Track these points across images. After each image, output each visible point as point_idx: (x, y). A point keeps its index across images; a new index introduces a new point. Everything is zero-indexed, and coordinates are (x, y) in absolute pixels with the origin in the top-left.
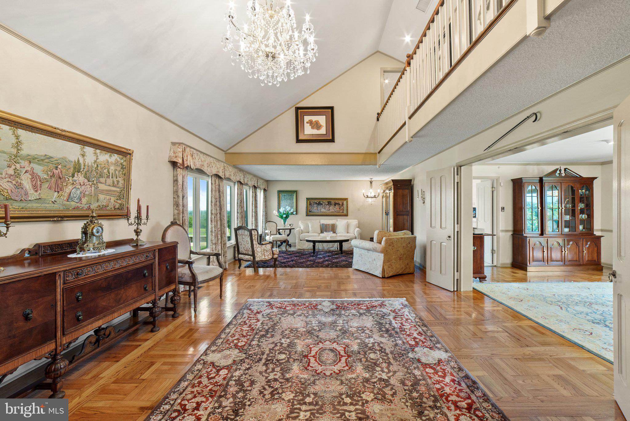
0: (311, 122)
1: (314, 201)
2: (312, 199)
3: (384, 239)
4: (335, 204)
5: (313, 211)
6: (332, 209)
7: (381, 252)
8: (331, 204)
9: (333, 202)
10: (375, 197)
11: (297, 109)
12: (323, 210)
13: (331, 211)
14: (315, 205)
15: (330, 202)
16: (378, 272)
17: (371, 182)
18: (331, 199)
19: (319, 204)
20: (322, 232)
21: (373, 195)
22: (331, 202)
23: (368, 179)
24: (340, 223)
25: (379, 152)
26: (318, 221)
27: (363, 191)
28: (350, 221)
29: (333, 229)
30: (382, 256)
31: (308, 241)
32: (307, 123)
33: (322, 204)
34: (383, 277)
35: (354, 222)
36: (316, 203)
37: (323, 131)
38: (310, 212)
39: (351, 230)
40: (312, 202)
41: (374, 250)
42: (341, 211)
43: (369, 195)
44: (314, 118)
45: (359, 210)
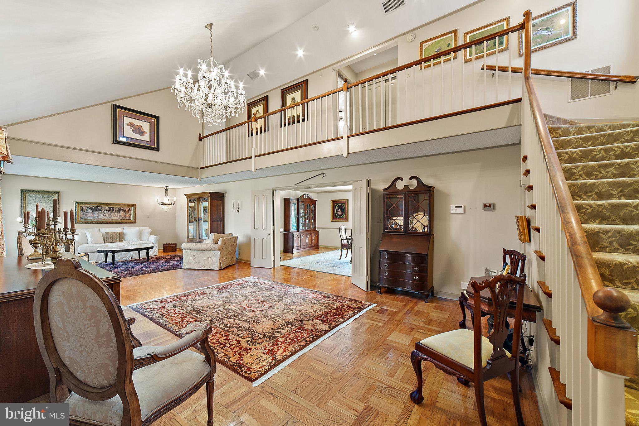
0: (132, 125)
1: (87, 206)
2: (85, 203)
3: (221, 240)
4: (119, 210)
5: (86, 218)
6: (115, 216)
7: (218, 250)
8: (113, 210)
9: (116, 208)
10: (171, 204)
11: (115, 106)
12: (101, 217)
13: (113, 218)
14: (90, 211)
15: (111, 208)
16: (216, 266)
17: (167, 190)
18: (114, 204)
19: (96, 209)
20: (105, 242)
21: (169, 202)
22: (113, 208)
23: (164, 186)
24: (130, 231)
25: (201, 168)
26: (97, 229)
27: (158, 198)
28: (141, 228)
29: (121, 237)
30: (218, 253)
32: (128, 125)
33: (100, 210)
34: (220, 270)
35: (147, 230)
36: (91, 209)
38: (81, 219)
39: (145, 237)
40: (84, 207)
41: (212, 249)
42: (127, 218)
43: (166, 202)
45: (148, 217)
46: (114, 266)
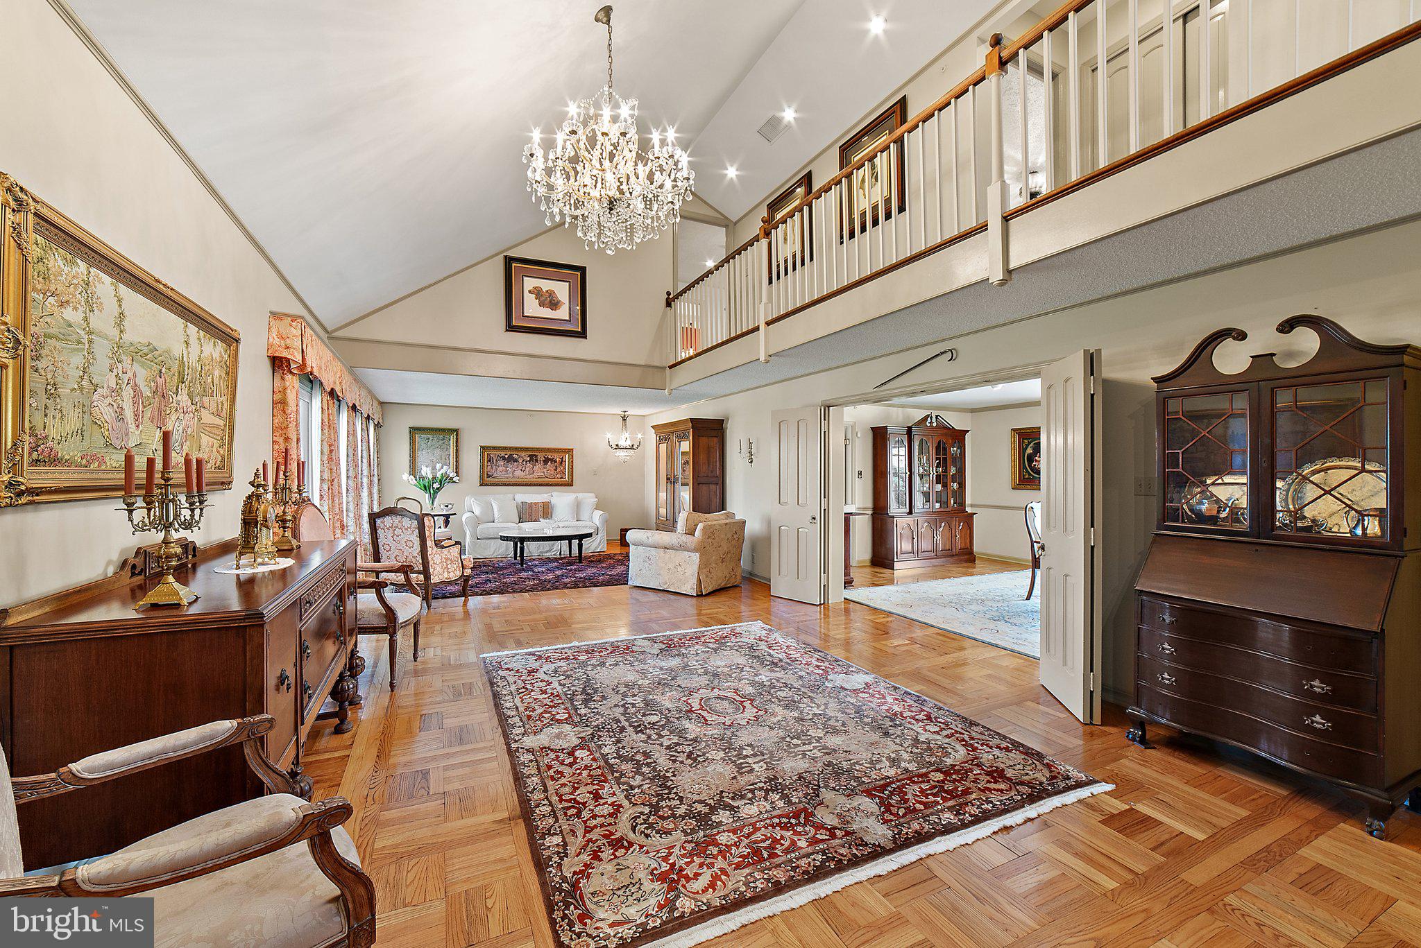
0: (537, 292)
1: (498, 453)
2: (494, 448)
3: (700, 526)
4: (546, 461)
5: (495, 475)
6: (539, 471)
7: (695, 550)
8: (537, 461)
9: (541, 456)
10: (632, 448)
11: (509, 261)
12: (518, 473)
13: (536, 475)
14: (502, 463)
15: (534, 455)
16: (689, 587)
17: (624, 419)
18: (538, 449)
19: (511, 459)
20: (521, 520)
21: (629, 443)
22: (536, 456)
23: (618, 411)
24: (561, 500)
25: (671, 367)
26: (510, 496)
27: (609, 435)
28: (581, 495)
29: (546, 511)
30: (696, 557)
31: (504, 538)
32: (530, 292)
33: (516, 460)
34: (700, 596)
35: (589, 499)
36: (503, 458)
37: (563, 313)
38: (489, 476)
39: (585, 514)
40: (493, 454)
41: (682, 548)
42: (559, 476)
43: (622, 443)
44: (546, 285)
45: (595, 473)
46: (522, 566)
